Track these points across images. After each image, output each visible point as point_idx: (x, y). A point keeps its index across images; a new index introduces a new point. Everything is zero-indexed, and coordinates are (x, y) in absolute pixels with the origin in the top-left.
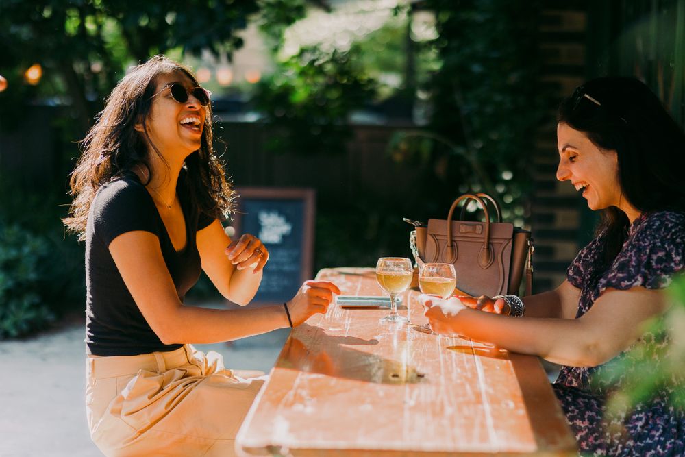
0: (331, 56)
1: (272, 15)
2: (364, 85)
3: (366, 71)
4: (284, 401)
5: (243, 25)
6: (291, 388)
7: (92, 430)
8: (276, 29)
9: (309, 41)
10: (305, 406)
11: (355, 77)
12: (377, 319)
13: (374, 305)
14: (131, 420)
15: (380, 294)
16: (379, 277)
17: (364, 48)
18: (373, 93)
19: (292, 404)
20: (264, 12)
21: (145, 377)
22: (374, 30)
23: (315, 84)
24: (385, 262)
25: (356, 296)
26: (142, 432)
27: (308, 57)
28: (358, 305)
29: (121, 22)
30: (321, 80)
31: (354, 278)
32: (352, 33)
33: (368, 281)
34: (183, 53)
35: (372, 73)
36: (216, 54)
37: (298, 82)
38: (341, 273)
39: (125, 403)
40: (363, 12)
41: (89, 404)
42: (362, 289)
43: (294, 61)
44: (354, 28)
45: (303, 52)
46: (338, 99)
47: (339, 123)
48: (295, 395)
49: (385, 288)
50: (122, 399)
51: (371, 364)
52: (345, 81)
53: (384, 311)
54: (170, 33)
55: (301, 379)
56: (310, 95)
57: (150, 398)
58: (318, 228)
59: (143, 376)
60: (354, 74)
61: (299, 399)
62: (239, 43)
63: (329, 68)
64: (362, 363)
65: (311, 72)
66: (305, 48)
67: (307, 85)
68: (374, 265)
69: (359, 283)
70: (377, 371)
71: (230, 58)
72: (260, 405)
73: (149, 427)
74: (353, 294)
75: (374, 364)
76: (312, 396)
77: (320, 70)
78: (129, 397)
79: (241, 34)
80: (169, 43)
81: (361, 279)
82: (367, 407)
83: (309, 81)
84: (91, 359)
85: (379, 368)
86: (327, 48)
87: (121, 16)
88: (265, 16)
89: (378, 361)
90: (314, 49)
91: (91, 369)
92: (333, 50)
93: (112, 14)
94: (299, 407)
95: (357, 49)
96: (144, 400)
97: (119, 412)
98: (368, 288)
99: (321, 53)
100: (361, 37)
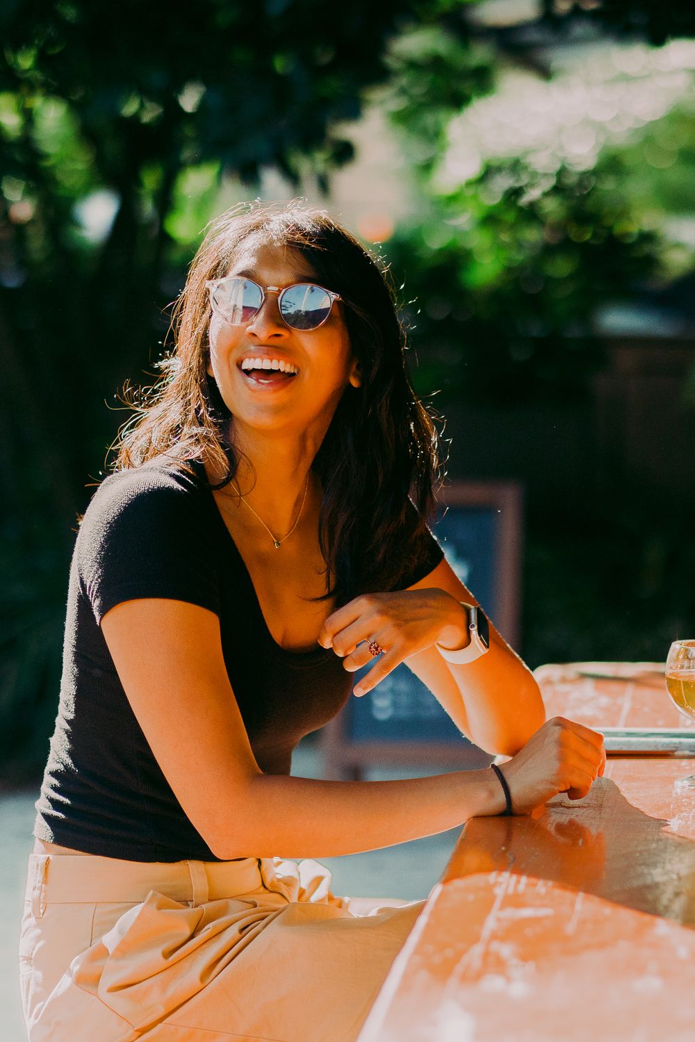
0: (552, 182)
1: (418, 91)
2: (631, 246)
3: (635, 214)
4: (459, 968)
5: (353, 111)
6: (476, 939)
7: (30, 1017)
8: (429, 119)
9: (502, 147)
10: (509, 980)
11: (610, 229)
12: (671, 780)
13: (661, 749)
14: (120, 1002)
15: (675, 724)
16: (673, 684)
17: (629, 161)
18: (650, 263)
19: (478, 976)
20: (404, 81)
21: (159, 908)
22: (649, 119)
23: (520, 245)
24: (686, 650)
25: (620, 729)
26: (143, 1031)
27: (502, 183)
28: (625, 748)
29: (77, 108)
30: (533, 235)
31: (614, 687)
32: (600, 127)
33: (647, 694)
34: (220, 176)
35: (645, 219)
36: (292, 177)
37: (479, 241)
38: (584, 676)
39: (109, 963)
40: (626, 78)
41: (26, 958)
42: (634, 712)
43: (470, 192)
44: (604, 116)
45: (488, 173)
46: (571, 277)
47: (574, 332)
48: (486, 955)
49: (687, 710)
50: (102, 953)
51: (656, 885)
52: (588, 236)
53: (684, 763)
54: (189, 131)
55: (498, 920)
56: (509, 270)
57: (167, 955)
58: (529, 574)
59: (155, 905)
60: (608, 222)
61: (494, 964)
62: (344, 153)
63: (552, 207)
64: (636, 883)
65: (510, 217)
66: (495, 163)
67: (502, 246)
68: (661, 657)
69: (627, 698)
70: (670, 901)
71: (324, 185)
72: (407, 977)
73: (161, 1020)
74: (614, 724)
75: (664, 884)
76: (524, 958)
77: (531, 214)
78: (118, 949)
79: (348, 131)
80: (187, 154)
81: (630, 689)
82: (651, 984)
83: (505, 237)
84: (42, 858)
85: (677, 894)
86: (543, 163)
87: (78, 96)
88: (403, 91)
89: (675, 877)
90: (516, 166)
91: (40, 878)
92: (558, 166)
93: (56, 90)
94: (493, 983)
95: (612, 165)
96: (154, 957)
97: (96, 981)
98: (646, 709)
99: (534, 175)
100: (621, 136)
